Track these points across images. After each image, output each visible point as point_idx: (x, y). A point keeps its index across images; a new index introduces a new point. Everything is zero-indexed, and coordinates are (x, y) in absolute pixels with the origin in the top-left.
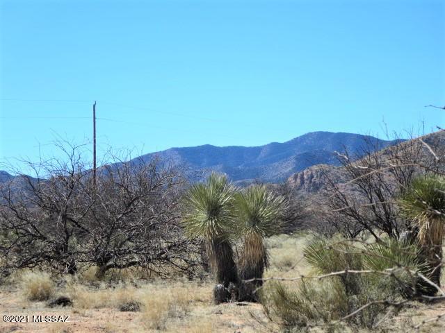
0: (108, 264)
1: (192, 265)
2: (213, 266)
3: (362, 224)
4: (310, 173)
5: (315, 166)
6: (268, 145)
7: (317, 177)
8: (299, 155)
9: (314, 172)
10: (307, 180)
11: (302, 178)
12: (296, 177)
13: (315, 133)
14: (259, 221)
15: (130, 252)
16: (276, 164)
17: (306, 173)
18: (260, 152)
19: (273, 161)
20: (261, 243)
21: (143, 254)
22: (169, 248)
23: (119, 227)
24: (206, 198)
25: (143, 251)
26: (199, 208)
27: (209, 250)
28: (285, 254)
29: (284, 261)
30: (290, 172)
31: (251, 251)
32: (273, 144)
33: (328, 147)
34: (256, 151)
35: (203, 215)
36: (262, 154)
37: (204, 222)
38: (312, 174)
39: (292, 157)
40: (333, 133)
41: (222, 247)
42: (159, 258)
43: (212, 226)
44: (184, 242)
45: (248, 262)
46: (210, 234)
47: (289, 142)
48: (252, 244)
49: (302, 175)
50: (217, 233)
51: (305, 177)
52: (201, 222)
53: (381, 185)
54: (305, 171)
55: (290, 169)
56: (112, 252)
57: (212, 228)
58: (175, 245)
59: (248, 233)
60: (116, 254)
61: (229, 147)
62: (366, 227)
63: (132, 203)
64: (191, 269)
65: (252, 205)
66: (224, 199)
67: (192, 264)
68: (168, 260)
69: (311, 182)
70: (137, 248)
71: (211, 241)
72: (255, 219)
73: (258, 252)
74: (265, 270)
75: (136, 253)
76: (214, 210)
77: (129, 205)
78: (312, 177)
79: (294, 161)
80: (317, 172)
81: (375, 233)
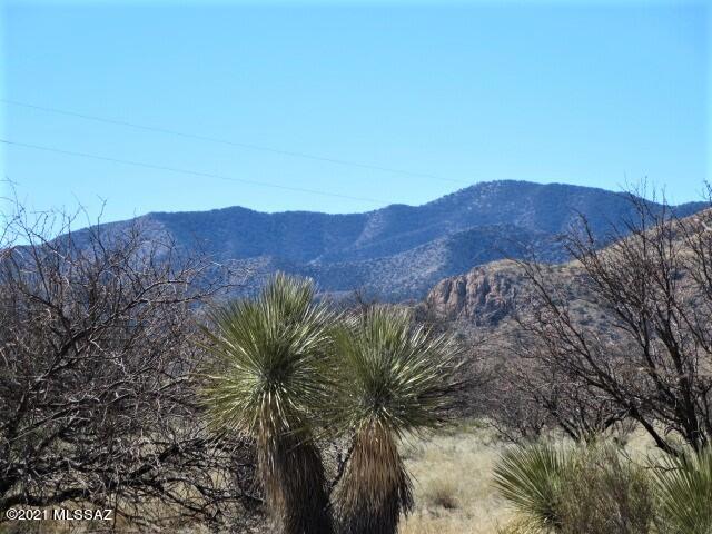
0: (9, 494)
1: (216, 501)
2: (275, 503)
3: (626, 405)
4: (480, 280)
5: (493, 263)
6: (383, 211)
7: (498, 290)
8: (455, 237)
9: (491, 278)
10: (474, 296)
11: (462, 292)
12: (448, 289)
13: (495, 183)
14: (389, 397)
15: (65, 466)
16: (401, 257)
17: (473, 279)
18: (363, 226)
19: (394, 249)
20: (393, 449)
21: (98, 471)
22: (163, 457)
23: (37, 403)
24: (261, 337)
25: (97, 465)
26: (243, 361)
27: (265, 463)
28: (434, 476)
29: (431, 492)
30: (435, 277)
31: (368, 469)
32: (394, 208)
33: (526, 219)
34: (354, 223)
35: (252, 379)
36: (368, 233)
37: (255, 396)
38: (486, 282)
39: (438, 241)
40: (537, 185)
41: (297, 456)
42: (135, 481)
43: (273, 406)
44: (199, 445)
45: (362, 495)
46: (269, 425)
47: (433, 204)
48: (371, 452)
49: (463, 286)
50: (286, 423)
51: (470, 289)
52: (247, 394)
53: (670, 313)
54: (469, 276)
55: (434, 268)
56: (22, 467)
57: (276, 411)
58: (175, 450)
59: (365, 425)
60: (30, 471)
61: (288, 213)
62: (634, 414)
63: (71, 345)
64: (212, 510)
65: (372, 356)
66: (306, 340)
67: (216, 497)
68: (158, 486)
69: (482, 301)
70: (83, 457)
71: (270, 441)
72: (380, 390)
73: (386, 473)
74: (402, 515)
75: (80, 469)
76: (279, 366)
77: (65, 351)
78: (485, 289)
79: (442, 249)
80: (498, 277)
81: (656, 429)
